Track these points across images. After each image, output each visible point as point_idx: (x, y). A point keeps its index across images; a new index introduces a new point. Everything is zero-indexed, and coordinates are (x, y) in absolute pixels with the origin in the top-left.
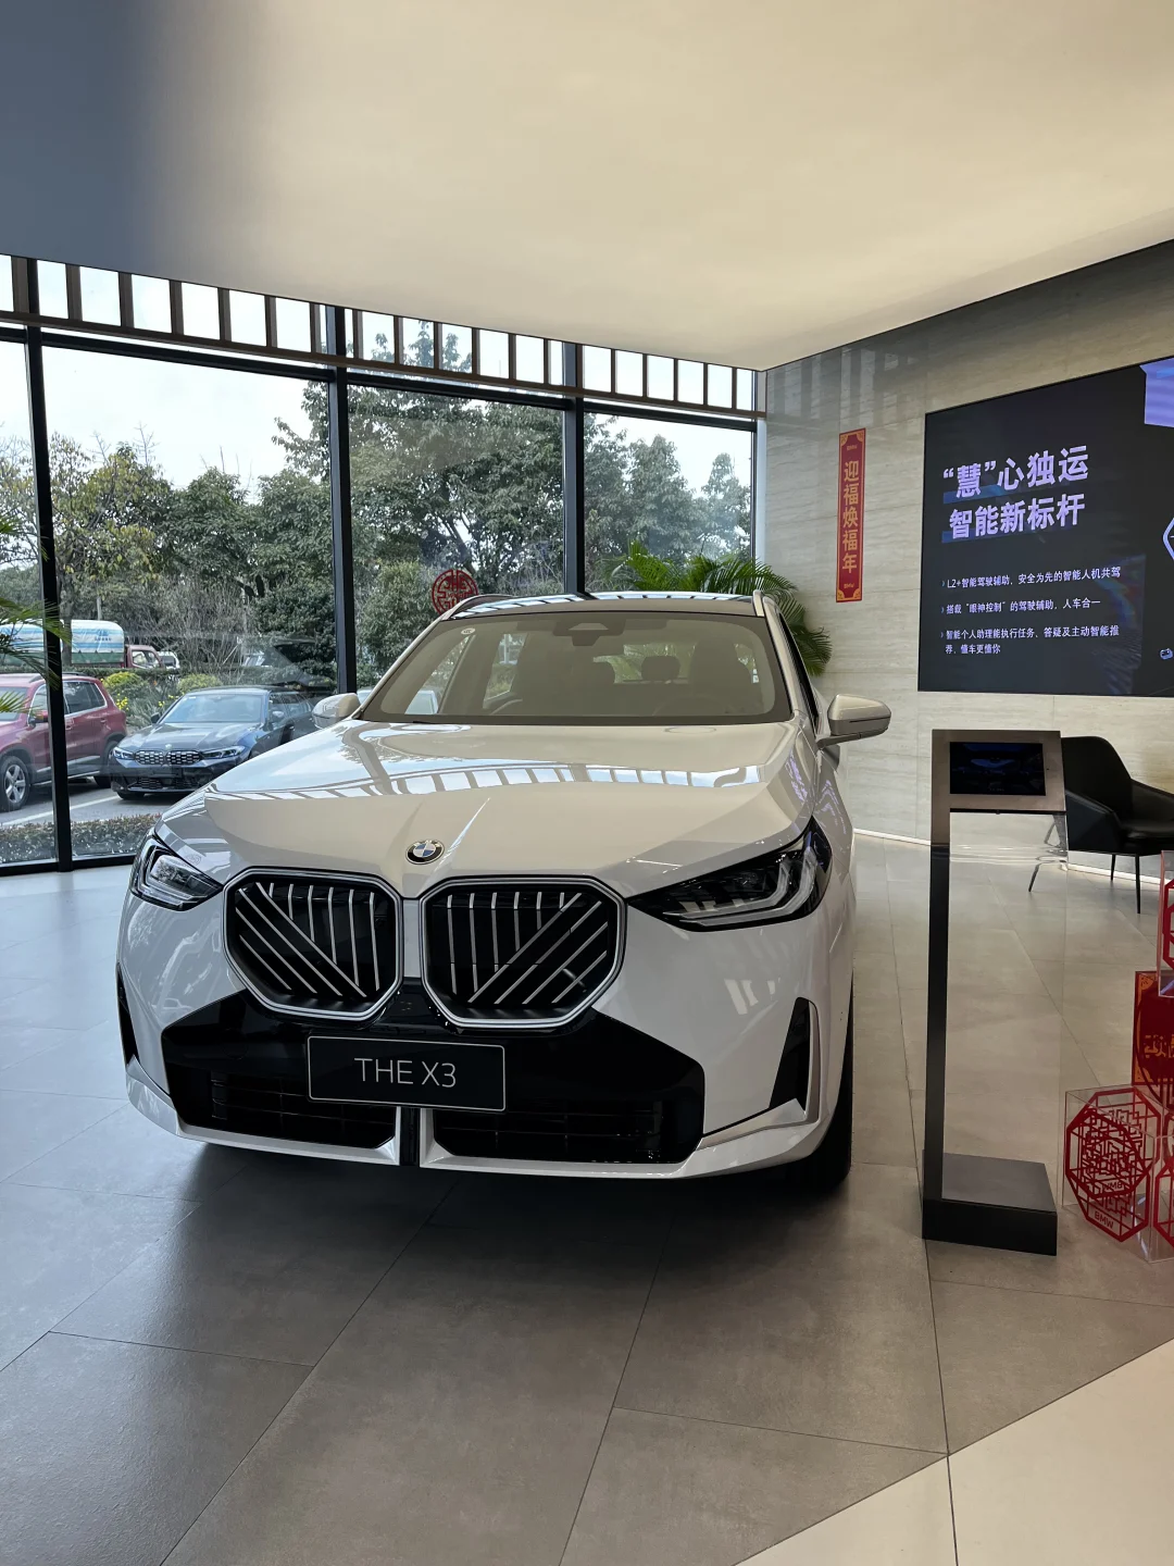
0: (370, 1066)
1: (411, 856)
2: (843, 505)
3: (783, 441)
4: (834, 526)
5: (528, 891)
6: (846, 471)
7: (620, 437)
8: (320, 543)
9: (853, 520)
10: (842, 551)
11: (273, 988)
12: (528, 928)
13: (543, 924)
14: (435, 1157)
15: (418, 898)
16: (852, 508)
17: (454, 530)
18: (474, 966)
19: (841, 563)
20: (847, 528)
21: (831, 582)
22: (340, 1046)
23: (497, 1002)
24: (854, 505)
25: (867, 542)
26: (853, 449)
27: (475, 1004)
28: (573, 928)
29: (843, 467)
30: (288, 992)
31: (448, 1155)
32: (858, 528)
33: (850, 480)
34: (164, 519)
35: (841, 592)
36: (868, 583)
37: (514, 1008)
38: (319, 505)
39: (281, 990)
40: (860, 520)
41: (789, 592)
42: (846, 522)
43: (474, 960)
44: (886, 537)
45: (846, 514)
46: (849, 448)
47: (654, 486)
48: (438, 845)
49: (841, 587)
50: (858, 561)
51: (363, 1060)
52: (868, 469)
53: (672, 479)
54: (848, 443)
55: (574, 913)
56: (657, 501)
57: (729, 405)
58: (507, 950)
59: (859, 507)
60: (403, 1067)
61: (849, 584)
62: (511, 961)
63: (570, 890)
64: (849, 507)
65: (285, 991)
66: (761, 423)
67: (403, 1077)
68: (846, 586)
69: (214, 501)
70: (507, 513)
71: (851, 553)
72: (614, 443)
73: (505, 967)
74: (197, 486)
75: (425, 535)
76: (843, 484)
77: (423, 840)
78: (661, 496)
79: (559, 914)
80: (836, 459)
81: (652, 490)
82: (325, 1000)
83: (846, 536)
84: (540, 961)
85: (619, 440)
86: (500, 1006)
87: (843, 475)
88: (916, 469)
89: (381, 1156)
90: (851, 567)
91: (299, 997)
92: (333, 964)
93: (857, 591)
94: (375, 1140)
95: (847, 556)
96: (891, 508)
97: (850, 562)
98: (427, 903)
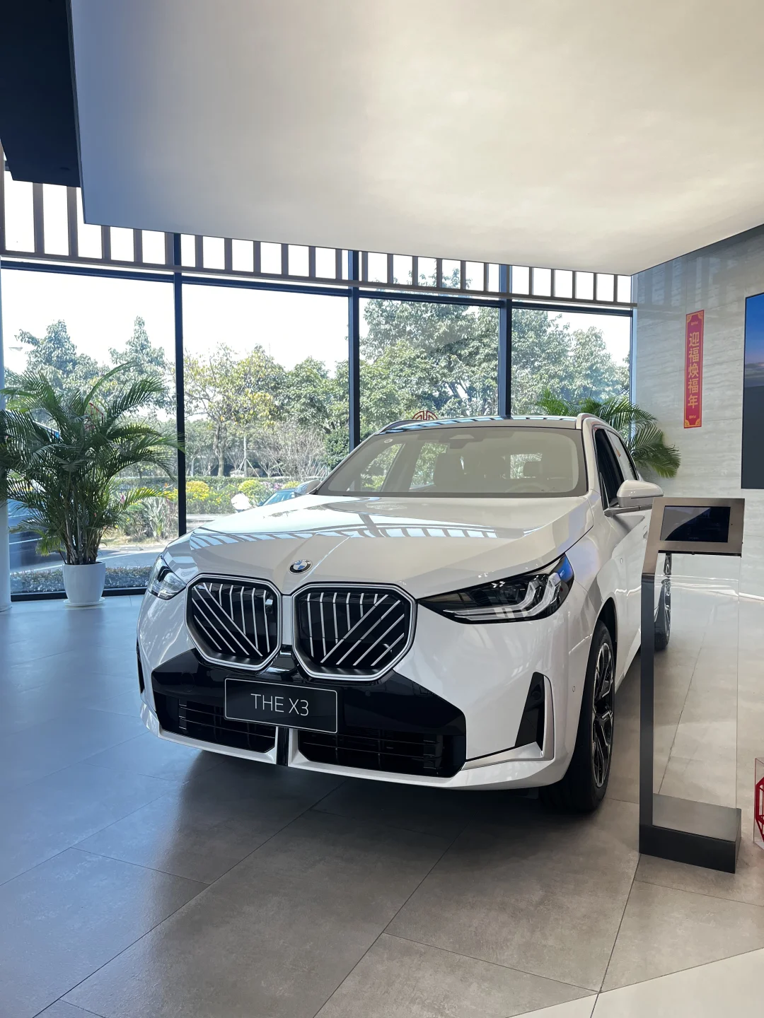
0: (260, 699)
1: (292, 569)
2: (689, 362)
3: (649, 322)
4: (683, 378)
5: (356, 592)
6: (691, 339)
7: (566, 327)
8: (370, 401)
9: (695, 372)
10: (688, 393)
11: (212, 649)
12: (355, 618)
13: (364, 614)
14: (298, 761)
15: (291, 595)
16: (695, 364)
17: (456, 391)
18: (324, 639)
19: (687, 401)
20: (691, 378)
21: (681, 415)
22: (243, 686)
23: (338, 663)
24: (696, 362)
25: (704, 387)
26: (695, 324)
27: (325, 664)
28: (382, 617)
29: (688, 337)
30: (220, 651)
31: (305, 760)
32: (699, 377)
33: (693, 345)
34: (279, 388)
35: (687, 421)
36: (705, 413)
37: (348, 667)
38: (371, 377)
39: (216, 650)
40: (700, 373)
41: (652, 422)
42: (691, 374)
43: (324, 636)
44: (719, 383)
45: (690, 368)
46: (692, 324)
47: (588, 359)
48: (309, 563)
49: (687, 417)
50: (699, 400)
51: (256, 695)
52: (706, 337)
53: (602, 353)
54: (692, 321)
55: (383, 608)
56: (590, 368)
57: (611, 299)
58: (343, 630)
59: (699, 364)
60: (279, 701)
61: (693, 416)
62: (345, 637)
63: (381, 593)
64: (693, 363)
65: (218, 651)
66: (635, 311)
67: (279, 707)
68: (691, 417)
69: (308, 377)
70: (488, 378)
71: (694, 394)
72: (561, 331)
73: (342, 641)
74: (299, 368)
75: (436, 394)
76: (689, 349)
77: (299, 560)
78: (592, 365)
79: (374, 608)
80: (684, 332)
81: (587, 361)
82: (240, 657)
83: (691, 383)
84: (363, 638)
85: (565, 329)
86: (340, 666)
87: (688, 342)
88: (739, 335)
89: (267, 758)
90: (693, 404)
91: (226, 654)
92: (244, 634)
93: (698, 420)
94: (264, 747)
95: (691, 397)
96: (721, 364)
97: (694, 400)
98: (296, 597)
